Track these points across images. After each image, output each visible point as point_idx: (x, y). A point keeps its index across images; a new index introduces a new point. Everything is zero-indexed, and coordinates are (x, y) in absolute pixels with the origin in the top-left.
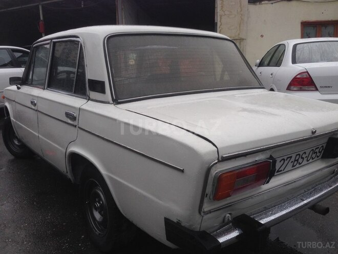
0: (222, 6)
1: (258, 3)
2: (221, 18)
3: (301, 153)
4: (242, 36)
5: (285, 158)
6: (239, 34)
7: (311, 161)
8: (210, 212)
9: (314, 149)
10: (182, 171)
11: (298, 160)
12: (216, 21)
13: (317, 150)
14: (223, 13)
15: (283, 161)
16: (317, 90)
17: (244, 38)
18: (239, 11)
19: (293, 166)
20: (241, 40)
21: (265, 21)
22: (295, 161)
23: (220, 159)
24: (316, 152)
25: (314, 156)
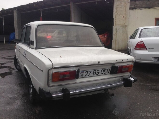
0: (116, 11)
1: (134, 9)
2: (116, 16)
3: (97, 70)
4: (126, 24)
5: (88, 71)
6: (125, 24)
7: (103, 74)
8: (52, 86)
9: (104, 69)
10: (42, 71)
11: (95, 73)
12: (113, 18)
13: (106, 70)
14: (117, 14)
15: (87, 73)
16: (147, 50)
17: (127, 25)
18: (125, 13)
19: (93, 75)
20: (126, 26)
21: (137, 17)
22: (94, 73)
23: (53, 68)
24: (106, 71)
25: (105, 72)
